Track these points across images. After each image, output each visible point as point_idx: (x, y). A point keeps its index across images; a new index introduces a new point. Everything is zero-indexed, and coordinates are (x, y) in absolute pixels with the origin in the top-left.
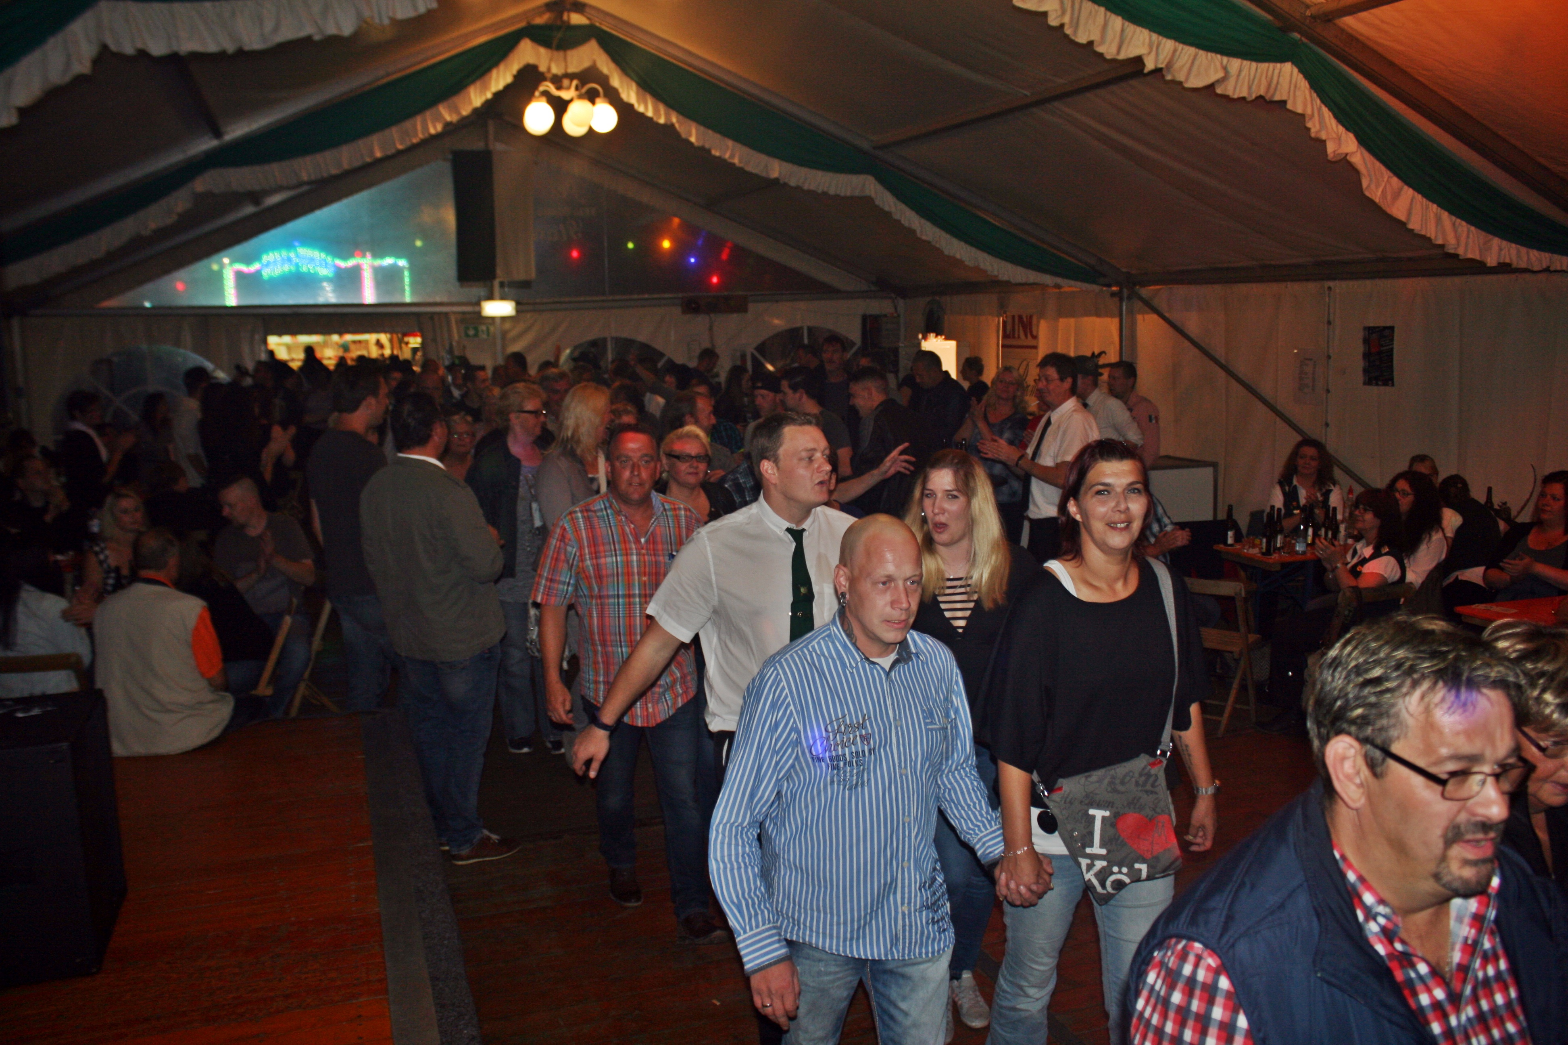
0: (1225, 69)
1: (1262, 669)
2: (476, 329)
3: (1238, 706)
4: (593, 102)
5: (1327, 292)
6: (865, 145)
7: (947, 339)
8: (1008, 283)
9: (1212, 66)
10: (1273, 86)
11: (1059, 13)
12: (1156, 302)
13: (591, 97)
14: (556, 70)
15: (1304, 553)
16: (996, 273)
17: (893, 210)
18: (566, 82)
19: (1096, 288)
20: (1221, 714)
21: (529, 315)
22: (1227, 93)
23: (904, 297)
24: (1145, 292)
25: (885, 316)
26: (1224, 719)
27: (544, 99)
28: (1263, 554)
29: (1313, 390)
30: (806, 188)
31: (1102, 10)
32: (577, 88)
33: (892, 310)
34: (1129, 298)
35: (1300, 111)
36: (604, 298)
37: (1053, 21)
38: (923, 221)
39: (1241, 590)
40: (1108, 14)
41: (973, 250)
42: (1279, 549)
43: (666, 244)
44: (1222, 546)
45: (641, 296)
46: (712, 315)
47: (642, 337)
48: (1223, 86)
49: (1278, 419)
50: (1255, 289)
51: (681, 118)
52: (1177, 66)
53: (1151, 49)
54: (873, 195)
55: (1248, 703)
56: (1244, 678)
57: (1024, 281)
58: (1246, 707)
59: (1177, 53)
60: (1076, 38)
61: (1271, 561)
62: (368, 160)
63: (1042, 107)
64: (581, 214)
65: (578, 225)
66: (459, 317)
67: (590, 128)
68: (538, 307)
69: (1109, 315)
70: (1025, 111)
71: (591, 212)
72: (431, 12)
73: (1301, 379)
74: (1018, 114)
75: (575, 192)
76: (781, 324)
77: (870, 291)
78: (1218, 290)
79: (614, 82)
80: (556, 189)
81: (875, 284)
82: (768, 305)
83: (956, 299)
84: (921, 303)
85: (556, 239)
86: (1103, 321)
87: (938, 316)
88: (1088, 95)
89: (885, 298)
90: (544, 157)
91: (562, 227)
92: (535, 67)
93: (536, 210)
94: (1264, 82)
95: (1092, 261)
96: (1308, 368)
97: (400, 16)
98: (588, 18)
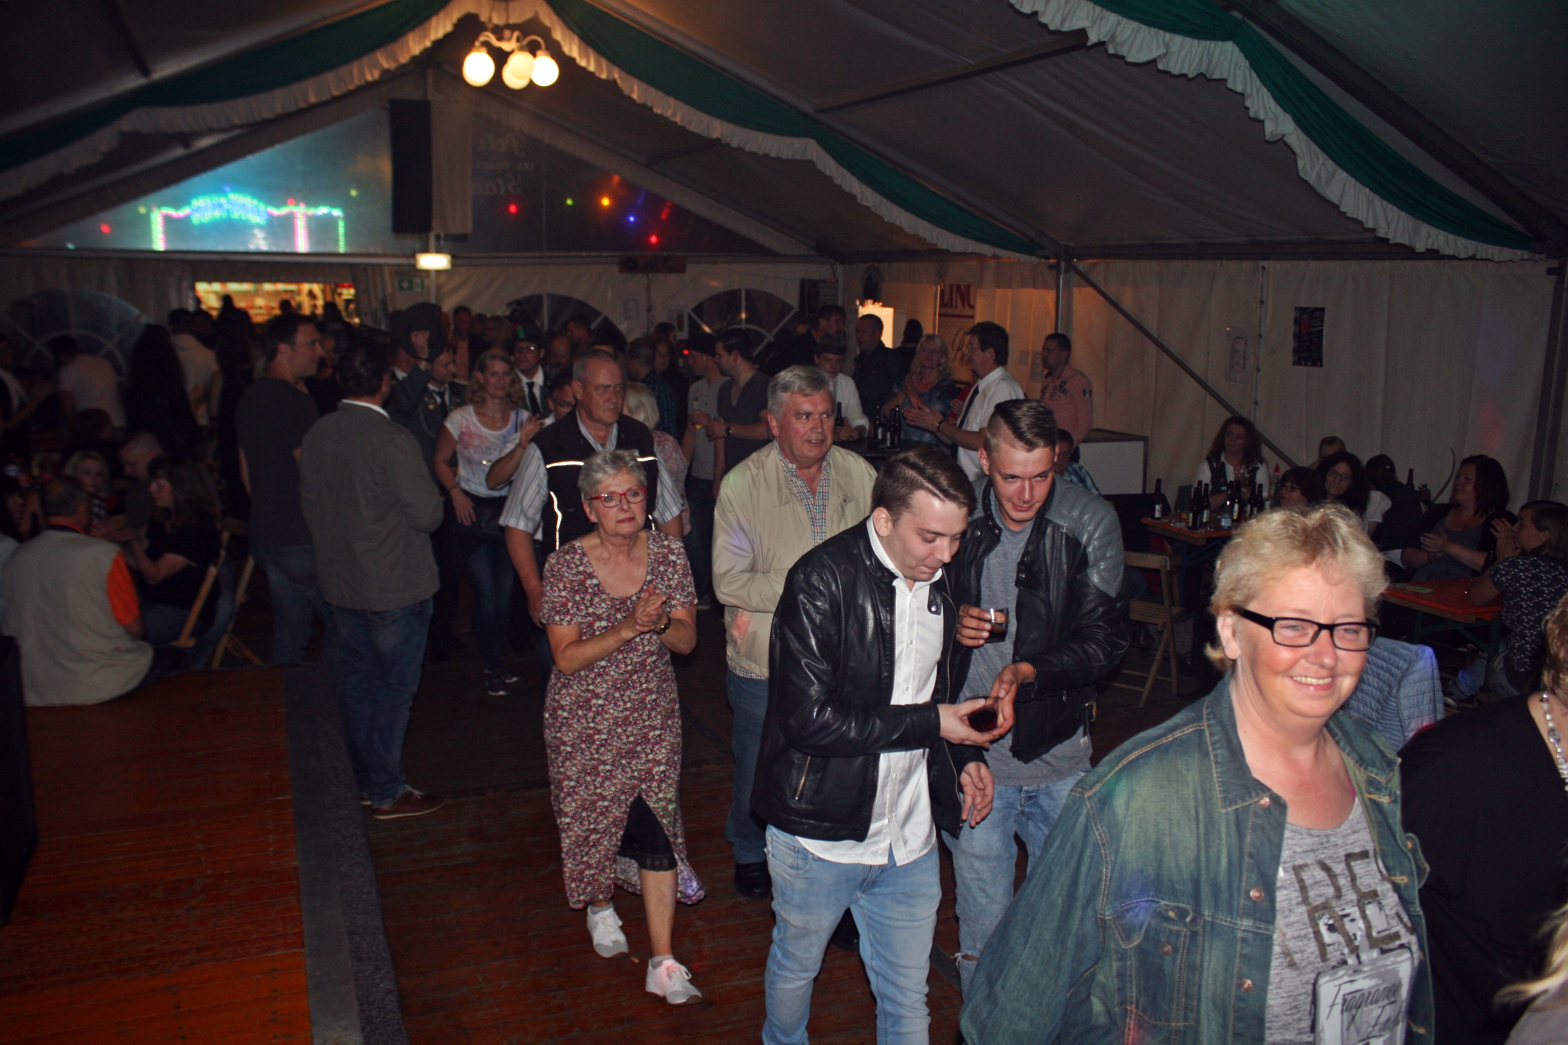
0: (1167, 45)
2: (411, 282)
3: (1159, 678)
4: (534, 55)
5: (1261, 271)
6: (809, 109)
7: (884, 306)
8: (947, 252)
9: (1155, 41)
10: (1214, 62)
12: (1093, 276)
13: (533, 49)
14: (497, 20)
16: (934, 242)
17: (834, 175)
18: (507, 33)
19: (1034, 259)
20: (1143, 686)
21: (464, 269)
22: (1168, 69)
23: (843, 262)
24: (1082, 265)
25: (824, 281)
26: (1146, 690)
27: (484, 49)
28: (1189, 528)
29: (1244, 368)
30: (747, 149)
32: (518, 40)
33: (831, 275)
34: (1067, 271)
35: (1239, 89)
36: (541, 254)
38: (864, 187)
39: (1166, 563)
41: (913, 217)
42: (1206, 523)
43: (606, 202)
44: (1149, 519)
45: (579, 254)
46: (651, 275)
47: (579, 294)
48: (1164, 62)
49: (1209, 397)
50: (1191, 266)
51: (624, 74)
52: (1120, 39)
53: (1095, 22)
54: (815, 159)
55: (1169, 675)
56: (1165, 651)
57: (963, 251)
58: (1167, 679)
59: (1121, 27)
60: (1021, 7)
61: (1197, 536)
62: (302, 105)
63: (985, 76)
64: (519, 168)
65: (516, 180)
66: (393, 269)
67: (531, 81)
68: (474, 262)
69: (1046, 286)
70: (968, 80)
71: (530, 167)
73: (1232, 357)
74: (961, 83)
75: (515, 145)
76: (719, 286)
77: (809, 256)
78: (1154, 266)
79: (556, 35)
80: (495, 142)
81: (814, 249)
82: (706, 266)
83: (895, 266)
84: (859, 270)
85: (494, 193)
86: (1040, 293)
87: (877, 283)
88: (1031, 65)
89: (824, 263)
90: (483, 109)
91: (500, 181)
92: (476, 16)
93: (474, 162)
94: (1206, 59)
95: (1031, 233)
96: (1240, 347)
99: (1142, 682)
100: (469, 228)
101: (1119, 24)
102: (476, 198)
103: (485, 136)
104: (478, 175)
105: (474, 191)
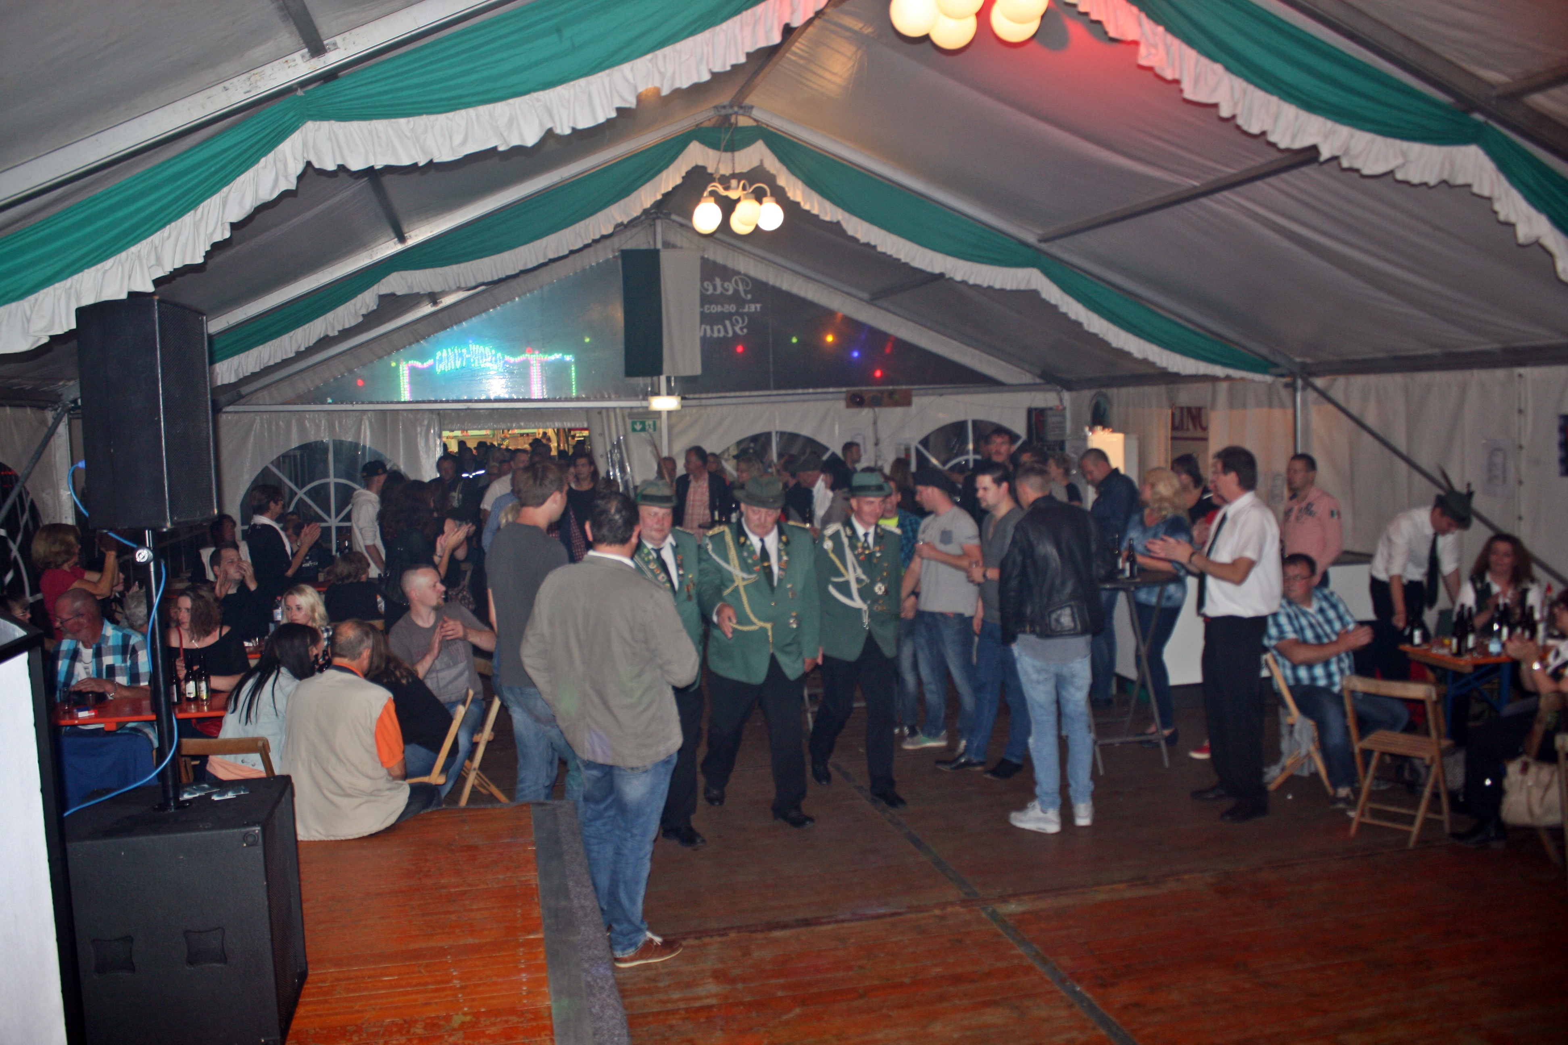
0: (1404, 154)
2: (643, 423)
3: (1428, 815)
4: (761, 202)
5: (1517, 379)
6: (1031, 239)
7: (1114, 431)
8: (1177, 375)
9: (1391, 151)
10: (1456, 169)
11: (1232, 103)
12: (1331, 393)
13: (759, 196)
14: (725, 170)
15: (1499, 654)
16: (1164, 365)
17: (1060, 303)
18: (734, 183)
19: (1268, 378)
21: (694, 410)
22: (1408, 179)
23: (1069, 389)
24: (1319, 382)
25: (1051, 409)
26: (1415, 829)
27: (712, 199)
28: (1454, 655)
29: (1504, 481)
30: (971, 282)
31: (1274, 99)
32: (744, 189)
33: (1058, 403)
34: (1304, 389)
35: (1486, 194)
36: (768, 392)
37: (1225, 112)
38: (1090, 313)
39: (1430, 693)
40: (1282, 102)
41: (1141, 341)
42: (1472, 650)
43: (830, 339)
45: (806, 391)
46: (877, 409)
47: (806, 431)
48: (1402, 171)
50: (1438, 377)
51: (847, 215)
52: (1352, 153)
53: (1327, 137)
54: (1039, 289)
55: (1441, 812)
56: (1436, 786)
57: (1194, 373)
58: (1438, 817)
59: (1354, 140)
60: (1248, 128)
61: (1462, 663)
62: (542, 261)
63: (1211, 197)
64: (746, 310)
65: (743, 321)
66: (627, 412)
67: (757, 227)
68: (704, 402)
69: (1282, 406)
70: (1194, 202)
71: (756, 308)
72: (609, 121)
73: (1490, 470)
74: (1187, 205)
75: (741, 288)
76: (945, 418)
77: (1035, 384)
78: (1398, 379)
79: (781, 181)
80: (722, 286)
81: (1040, 377)
82: (932, 398)
83: (1124, 391)
84: (1087, 395)
85: (722, 334)
86: (1277, 413)
87: (1105, 410)
88: (1259, 183)
89: (1050, 390)
90: (710, 255)
91: (728, 323)
92: (704, 168)
93: (702, 306)
94: (1447, 165)
95: (1264, 351)
96: (1498, 459)
97: (581, 126)
98: (755, 120)
99: (1411, 820)
100: (698, 370)
101: (1352, 136)
102: (704, 340)
103: (712, 280)
104: (706, 319)
105: (702, 334)
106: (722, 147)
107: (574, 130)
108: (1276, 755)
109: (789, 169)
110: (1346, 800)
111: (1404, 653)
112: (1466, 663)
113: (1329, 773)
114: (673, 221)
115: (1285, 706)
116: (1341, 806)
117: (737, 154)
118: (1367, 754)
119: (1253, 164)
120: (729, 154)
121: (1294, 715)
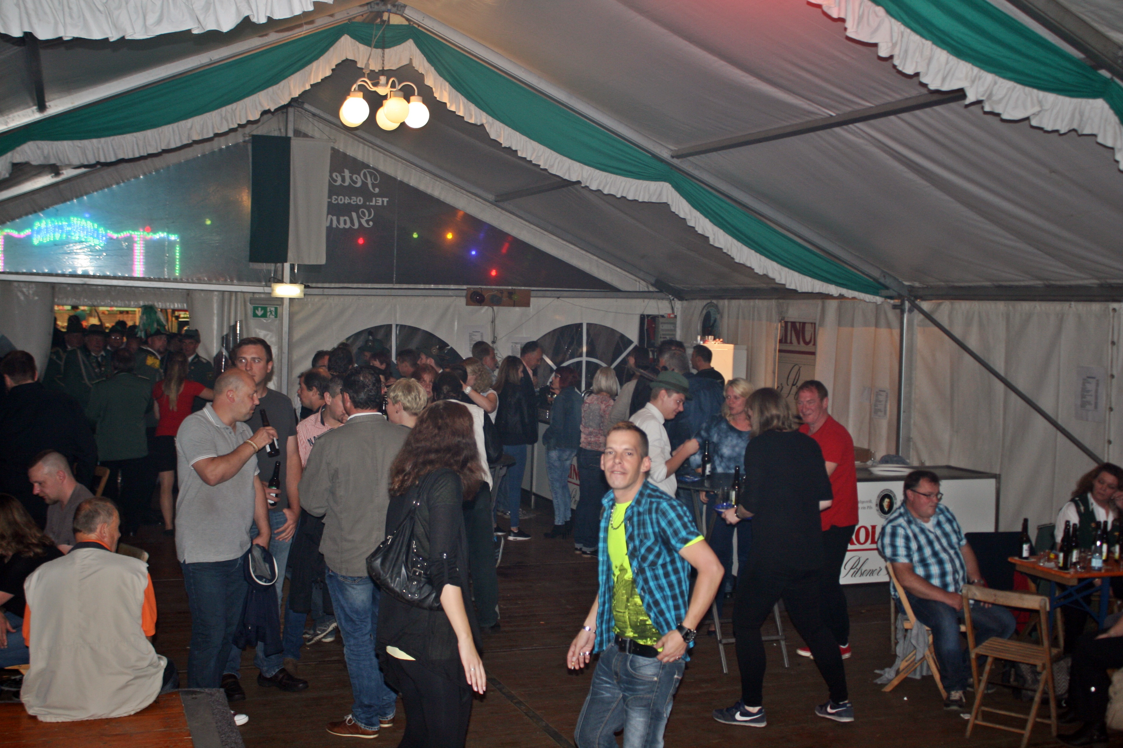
0: (1040, 103)
1: (1063, 683)
2: (264, 309)
3: (1038, 720)
4: (409, 101)
5: (1111, 314)
6: (665, 154)
7: (724, 342)
8: (795, 291)
9: (1029, 99)
10: (1084, 119)
11: (890, 44)
12: (937, 316)
13: (407, 95)
14: (375, 66)
15: (1100, 569)
16: (783, 282)
17: (688, 218)
18: (383, 79)
19: (879, 300)
20: (1023, 727)
21: (317, 299)
22: (1042, 126)
23: (681, 299)
24: (925, 305)
25: (663, 316)
26: (1027, 733)
27: (361, 94)
28: (1060, 568)
29: (1096, 407)
30: (606, 192)
31: (929, 43)
32: (393, 86)
33: (669, 311)
34: (910, 311)
35: (1109, 144)
36: (390, 286)
37: (883, 53)
38: (716, 229)
39: (1045, 604)
40: (934, 47)
41: (763, 258)
42: (1075, 564)
43: (450, 236)
44: (1017, 558)
45: (427, 286)
46: (495, 308)
47: (426, 327)
48: (1037, 118)
49: (1059, 434)
50: (1039, 307)
51: (490, 119)
52: (994, 98)
53: (973, 82)
54: (670, 203)
55: (1049, 717)
56: (1045, 692)
57: (810, 291)
58: (1047, 721)
59: (996, 87)
60: (903, 68)
61: (1068, 576)
62: (185, 142)
63: (845, 127)
64: (373, 203)
65: (370, 215)
66: (248, 297)
67: (403, 125)
68: (326, 291)
69: (889, 326)
70: (829, 130)
71: (383, 202)
72: (305, 14)
73: (1083, 396)
74: (820, 133)
75: (369, 181)
76: (562, 321)
77: (649, 292)
78: (1001, 306)
79: (429, 81)
80: (351, 178)
81: (653, 285)
82: (548, 300)
83: (734, 303)
84: (699, 305)
85: (348, 226)
86: (883, 331)
87: (715, 321)
88: (892, 118)
89: (662, 299)
90: (341, 147)
91: (354, 214)
92: (354, 62)
93: (330, 197)
94: (1077, 115)
95: (876, 273)
96: (1091, 386)
97: (276, 17)
98: (407, 20)
99: (1022, 724)
100: (323, 261)
101: (995, 83)
102: (330, 229)
103: (341, 172)
104: (334, 209)
105: (328, 224)
106: (373, 44)
107: (269, 19)
108: (890, 659)
109: (437, 69)
110: (958, 702)
111: (1014, 565)
112: (1071, 577)
113: (942, 678)
114: (306, 110)
115: (904, 612)
116: (954, 708)
117: (387, 51)
118: (982, 659)
119: (890, 99)
120: (379, 51)
121: (911, 622)
